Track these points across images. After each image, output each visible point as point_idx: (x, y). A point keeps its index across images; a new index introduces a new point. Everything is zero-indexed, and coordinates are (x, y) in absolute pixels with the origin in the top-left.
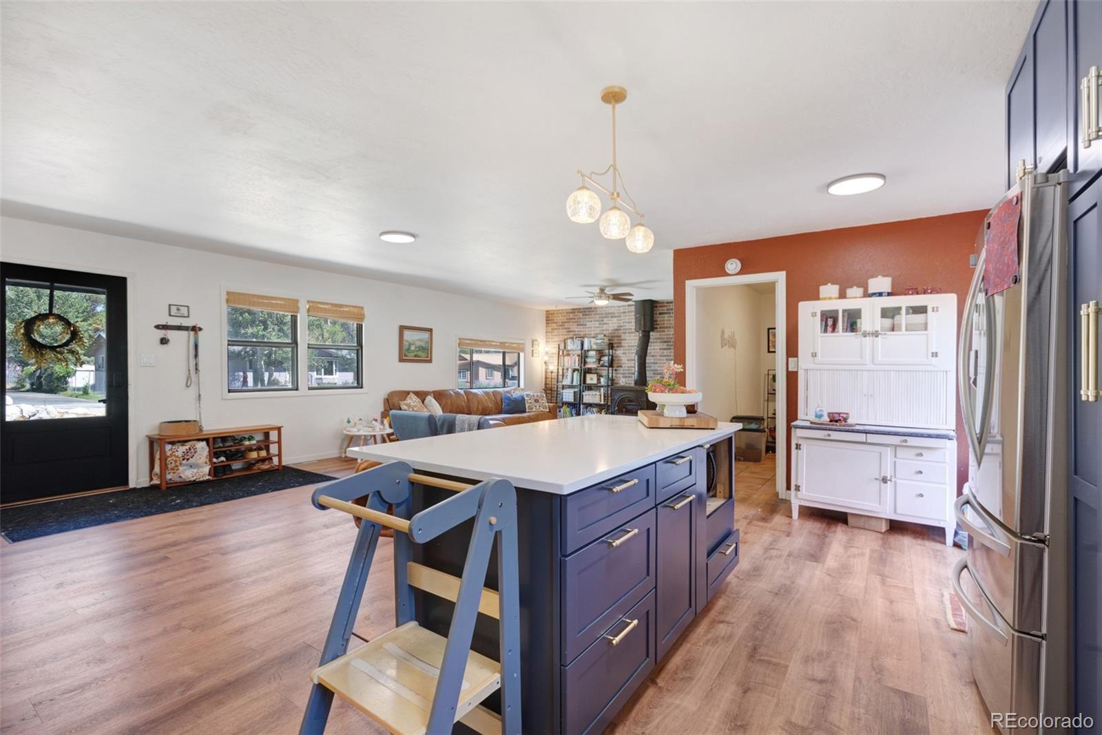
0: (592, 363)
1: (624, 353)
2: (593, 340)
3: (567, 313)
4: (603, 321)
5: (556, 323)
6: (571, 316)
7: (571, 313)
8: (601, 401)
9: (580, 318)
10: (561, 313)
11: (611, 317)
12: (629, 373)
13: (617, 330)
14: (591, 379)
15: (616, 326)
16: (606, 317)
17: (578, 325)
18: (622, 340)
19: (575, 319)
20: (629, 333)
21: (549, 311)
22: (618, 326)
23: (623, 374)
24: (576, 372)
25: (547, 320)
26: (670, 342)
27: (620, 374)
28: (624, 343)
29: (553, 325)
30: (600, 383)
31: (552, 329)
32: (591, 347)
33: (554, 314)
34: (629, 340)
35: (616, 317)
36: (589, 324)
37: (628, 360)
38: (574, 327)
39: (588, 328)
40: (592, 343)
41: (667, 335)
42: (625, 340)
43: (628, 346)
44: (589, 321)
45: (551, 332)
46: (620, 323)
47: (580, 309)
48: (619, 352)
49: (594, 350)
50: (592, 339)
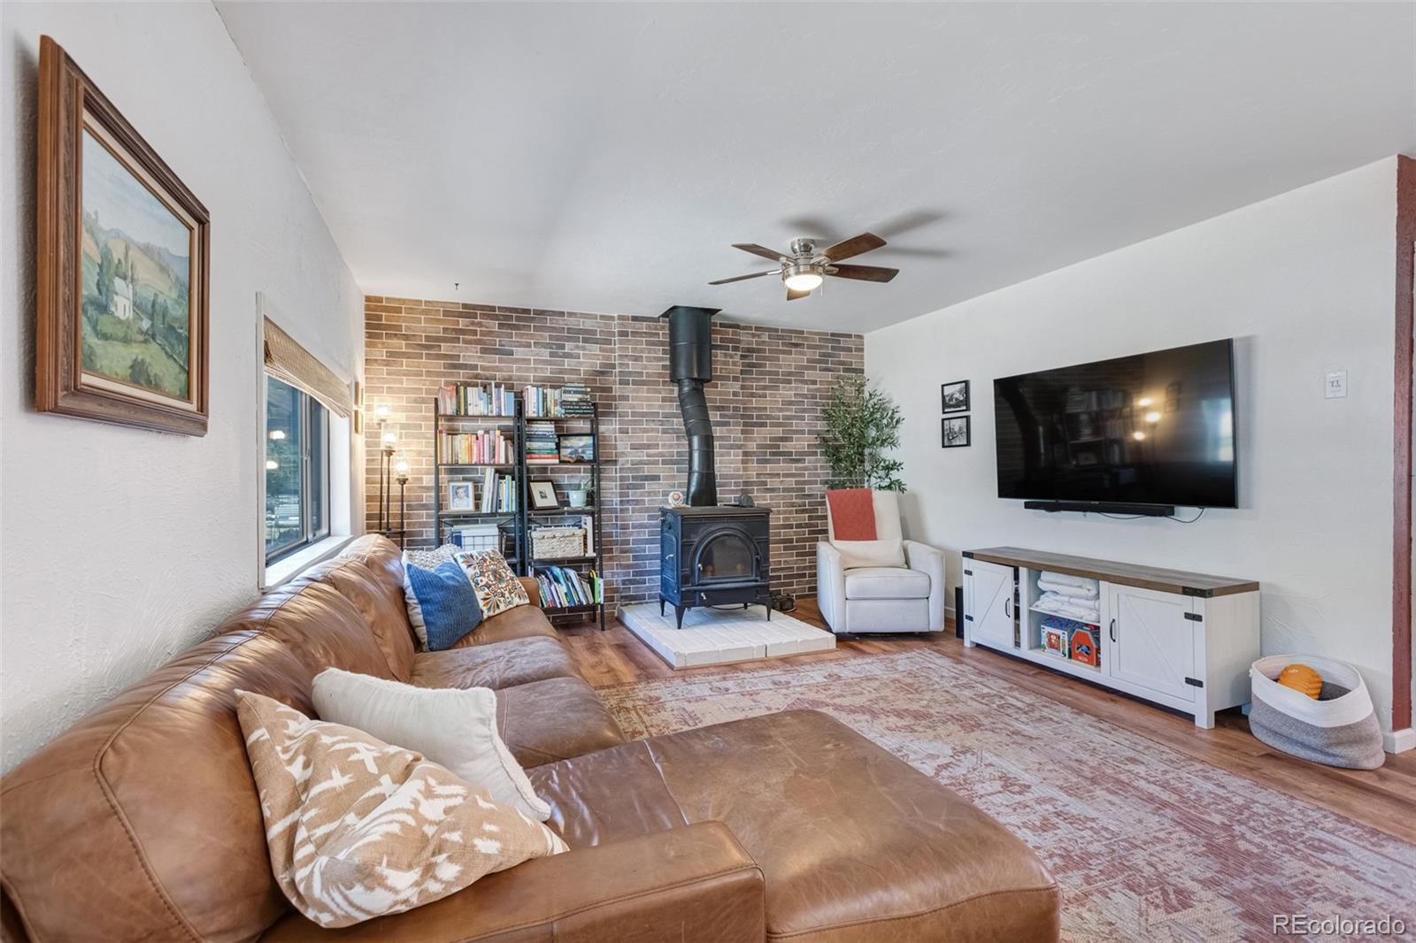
0: (542, 454)
1: (622, 431)
2: (553, 395)
3: (446, 313)
4: (563, 347)
5: (406, 337)
6: (462, 323)
7: (461, 315)
8: (585, 552)
9: (490, 333)
10: (425, 312)
11: (585, 340)
12: (634, 478)
13: (602, 373)
14: (543, 496)
15: (597, 363)
16: (569, 339)
17: (484, 351)
18: (614, 398)
19: (475, 333)
20: (635, 383)
21: (379, 300)
22: (602, 365)
23: (622, 478)
24: (508, 477)
25: (368, 326)
26: (727, 408)
27: (611, 479)
28: (623, 407)
29: (395, 341)
30: (568, 504)
31: (390, 354)
32: (547, 412)
33: (398, 310)
34: (635, 399)
35: (596, 342)
36: (519, 353)
37: (634, 447)
38: (470, 355)
39: (517, 361)
40: (550, 404)
41: (720, 393)
42: (625, 398)
43: (634, 414)
44: (521, 345)
45: (387, 363)
46: (609, 358)
47: (493, 308)
48: (608, 428)
49: (551, 420)
50: (549, 391)
